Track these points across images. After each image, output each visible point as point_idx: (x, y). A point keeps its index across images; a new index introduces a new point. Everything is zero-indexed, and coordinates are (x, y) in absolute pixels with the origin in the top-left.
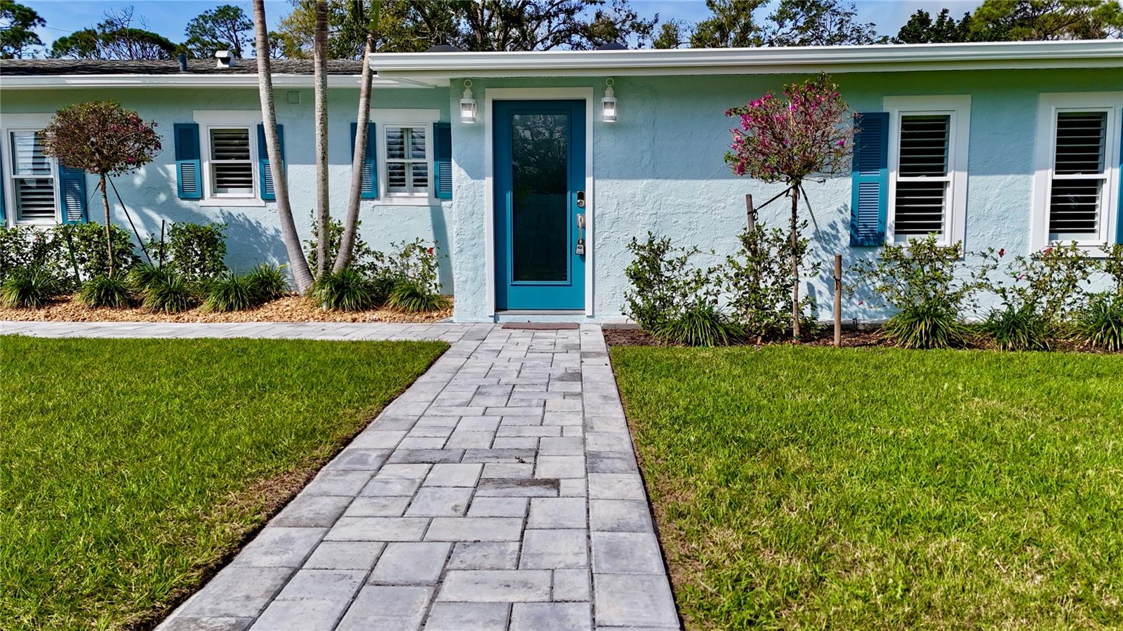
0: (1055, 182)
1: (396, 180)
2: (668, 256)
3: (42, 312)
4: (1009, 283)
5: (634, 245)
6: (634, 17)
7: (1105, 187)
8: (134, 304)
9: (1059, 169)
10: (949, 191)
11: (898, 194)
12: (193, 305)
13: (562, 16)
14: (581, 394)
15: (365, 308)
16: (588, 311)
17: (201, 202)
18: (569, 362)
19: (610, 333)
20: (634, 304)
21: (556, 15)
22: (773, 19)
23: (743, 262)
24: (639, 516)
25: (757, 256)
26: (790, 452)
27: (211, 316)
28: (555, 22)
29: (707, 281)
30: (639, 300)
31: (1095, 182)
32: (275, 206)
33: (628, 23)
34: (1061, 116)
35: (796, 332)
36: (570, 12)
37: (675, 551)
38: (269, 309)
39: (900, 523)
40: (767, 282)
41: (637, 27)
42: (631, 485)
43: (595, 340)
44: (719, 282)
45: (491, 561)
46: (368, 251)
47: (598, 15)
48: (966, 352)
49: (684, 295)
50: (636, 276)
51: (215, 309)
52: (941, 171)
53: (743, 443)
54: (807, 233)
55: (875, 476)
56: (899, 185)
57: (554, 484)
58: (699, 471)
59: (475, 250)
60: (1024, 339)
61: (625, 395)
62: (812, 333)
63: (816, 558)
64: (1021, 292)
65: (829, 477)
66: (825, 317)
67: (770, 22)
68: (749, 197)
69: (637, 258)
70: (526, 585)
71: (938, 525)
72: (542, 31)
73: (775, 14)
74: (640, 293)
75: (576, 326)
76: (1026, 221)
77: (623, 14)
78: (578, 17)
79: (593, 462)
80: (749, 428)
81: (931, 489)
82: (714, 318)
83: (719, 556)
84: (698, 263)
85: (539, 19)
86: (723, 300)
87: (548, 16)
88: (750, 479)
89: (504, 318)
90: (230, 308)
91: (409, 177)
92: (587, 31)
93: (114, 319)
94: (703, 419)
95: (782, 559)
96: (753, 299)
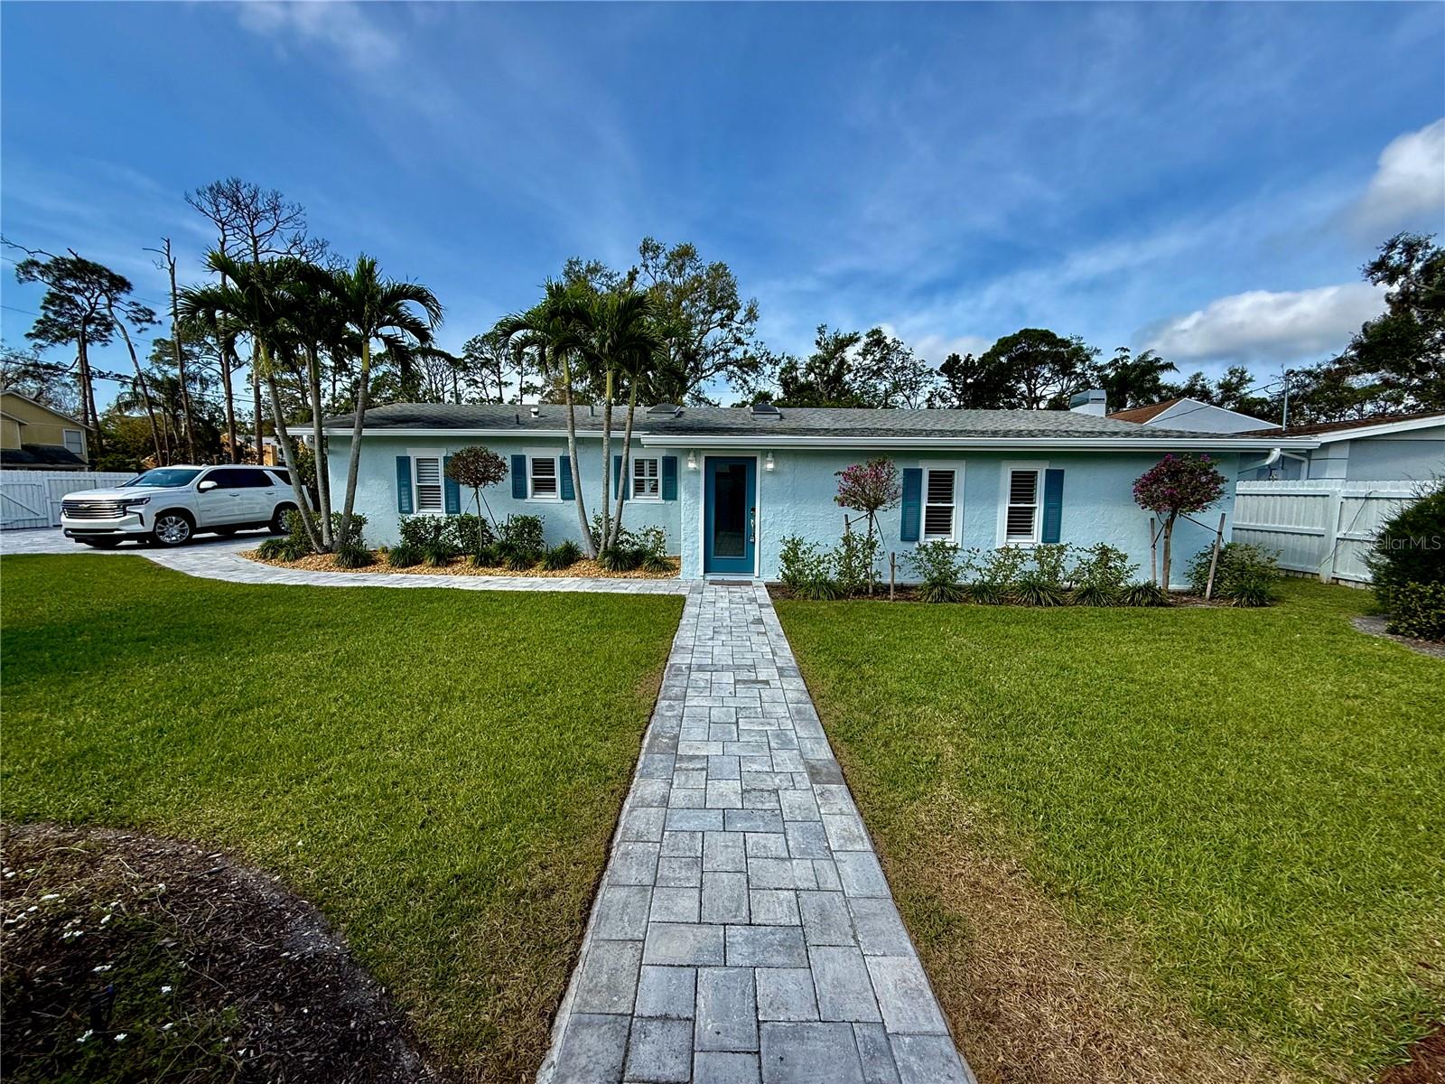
0: (1010, 508)
1: (639, 488)
2: (803, 548)
3: (449, 569)
4: (982, 565)
5: (783, 540)
6: (769, 354)
7: (1037, 511)
8: (499, 564)
9: (1013, 500)
10: (954, 511)
11: (927, 512)
12: (532, 566)
13: (722, 353)
14: (765, 633)
15: (630, 569)
16: (756, 574)
17: (526, 501)
18: (753, 611)
19: (771, 587)
20: (784, 573)
21: (718, 352)
22: (859, 354)
23: (843, 551)
24: (805, 697)
25: (851, 549)
26: (866, 667)
27: (544, 573)
28: (717, 357)
29: (824, 561)
30: (786, 571)
31: (1032, 508)
32: (575, 503)
33: (765, 358)
34: (1013, 472)
35: (871, 591)
36: (727, 351)
37: (822, 712)
38: (575, 568)
39: (907, 701)
40: (855, 563)
41: (770, 361)
42: (799, 683)
43: (763, 595)
44: (830, 563)
45: (753, 715)
46: (625, 533)
47: (745, 352)
48: (956, 606)
49: (812, 570)
50: (785, 559)
51: (546, 568)
52: (950, 500)
53: (846, 662)
54: (877, 537)
55: (902, 679)
56: (927, 507)
57: (767, 682)
58: (828, 676)
59: (693, 539)
60: (987, 599)
61: (788, 634)
62: (881, 590)
63: (875, 714)
64: (989, 570)
65: (882, 679)
66: (887, 580)
67: (857, 356)
68: (846, 516)
69: (786, 548)
70: (769, 724)
71: (925, 701)
72: (708, 363)
73: (860, 351)
74: (788, 568)
75: (749, 584)
76: (995, 529)
77: (762, 352)
78: (732, 355)
79: (781, 671)
80: (848, 654)
81: (923, 686)
82: (830, 585)
83: (838, 713)
84: (819, 551)
85: (707, 355)
86: (832, 571)
87: (713, 353)
88: (848, 681)
89: (709, 577)
90: (554, 569)
91: (647, 487)
92: (737, 363)
93: (490, 575)
94: (827, 649)
95: (862, 715)
96: (848, 571)
